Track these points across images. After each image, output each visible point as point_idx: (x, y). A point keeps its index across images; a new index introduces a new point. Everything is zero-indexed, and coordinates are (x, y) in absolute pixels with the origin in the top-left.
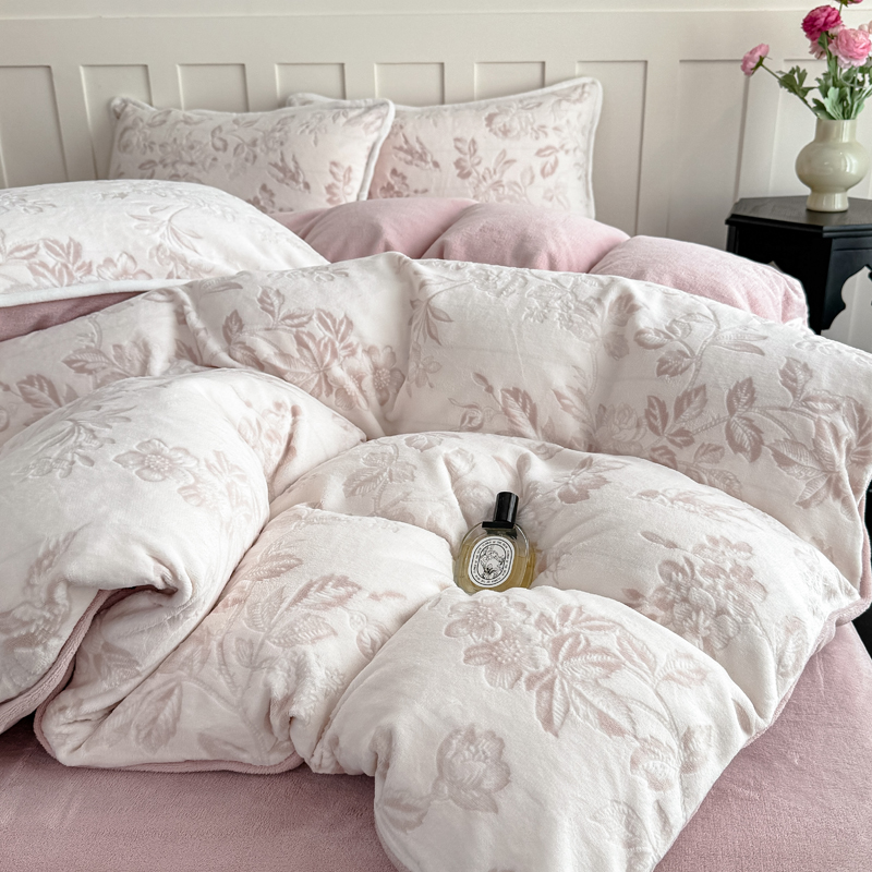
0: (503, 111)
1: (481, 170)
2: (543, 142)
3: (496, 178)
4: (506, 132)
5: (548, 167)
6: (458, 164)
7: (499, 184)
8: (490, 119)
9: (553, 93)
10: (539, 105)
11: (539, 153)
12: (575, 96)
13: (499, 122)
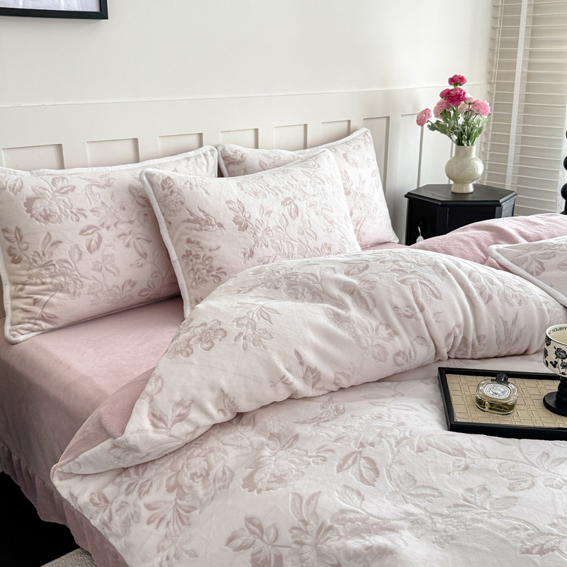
1: (354, 188)
3: (361, 192)
4: (356, 164)
6: (344, 187)
7: (363, 195)
8: (345, 157)
13: (350, 158)
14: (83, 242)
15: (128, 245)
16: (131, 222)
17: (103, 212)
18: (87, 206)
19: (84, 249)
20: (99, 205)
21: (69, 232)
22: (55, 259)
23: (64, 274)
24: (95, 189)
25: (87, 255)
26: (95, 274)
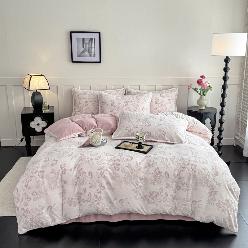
0: (163, 93)
1: (159, 102)
2: (169, 98)
3: (161, 104)
4: (163, 97)
5: (170, 102)
6: (155, 102)
7: (162, 105)
8: (161, 94)
9: (170, 90)
10: (168, 92)
11: (168, 100)
12: (174, 91)
13: (162, 95)
14: (85, 104)
15: (93, 106)
16: (95, 102)
17: (90, 99)
18: (87, 98)
19: (85, 105)
20: (90, 97)
21: (83, 102)
22: (80, 106)
23: (80, 109)
24: (90, 95)
25: (85, 106)
26: (86, 110)
